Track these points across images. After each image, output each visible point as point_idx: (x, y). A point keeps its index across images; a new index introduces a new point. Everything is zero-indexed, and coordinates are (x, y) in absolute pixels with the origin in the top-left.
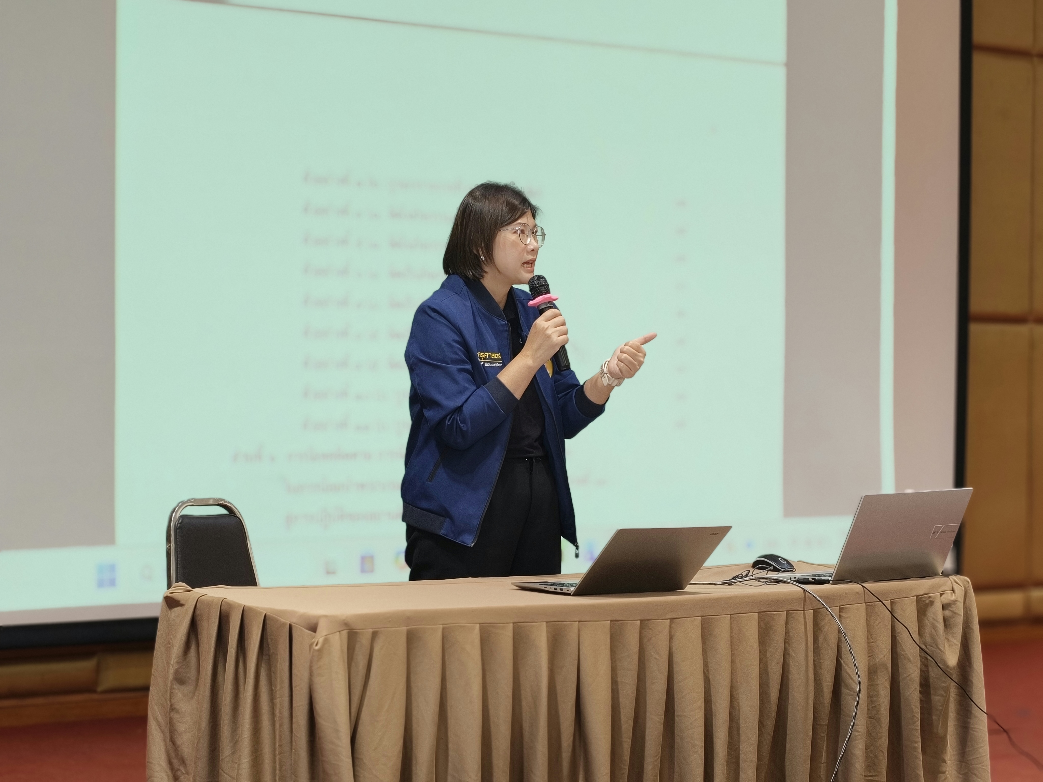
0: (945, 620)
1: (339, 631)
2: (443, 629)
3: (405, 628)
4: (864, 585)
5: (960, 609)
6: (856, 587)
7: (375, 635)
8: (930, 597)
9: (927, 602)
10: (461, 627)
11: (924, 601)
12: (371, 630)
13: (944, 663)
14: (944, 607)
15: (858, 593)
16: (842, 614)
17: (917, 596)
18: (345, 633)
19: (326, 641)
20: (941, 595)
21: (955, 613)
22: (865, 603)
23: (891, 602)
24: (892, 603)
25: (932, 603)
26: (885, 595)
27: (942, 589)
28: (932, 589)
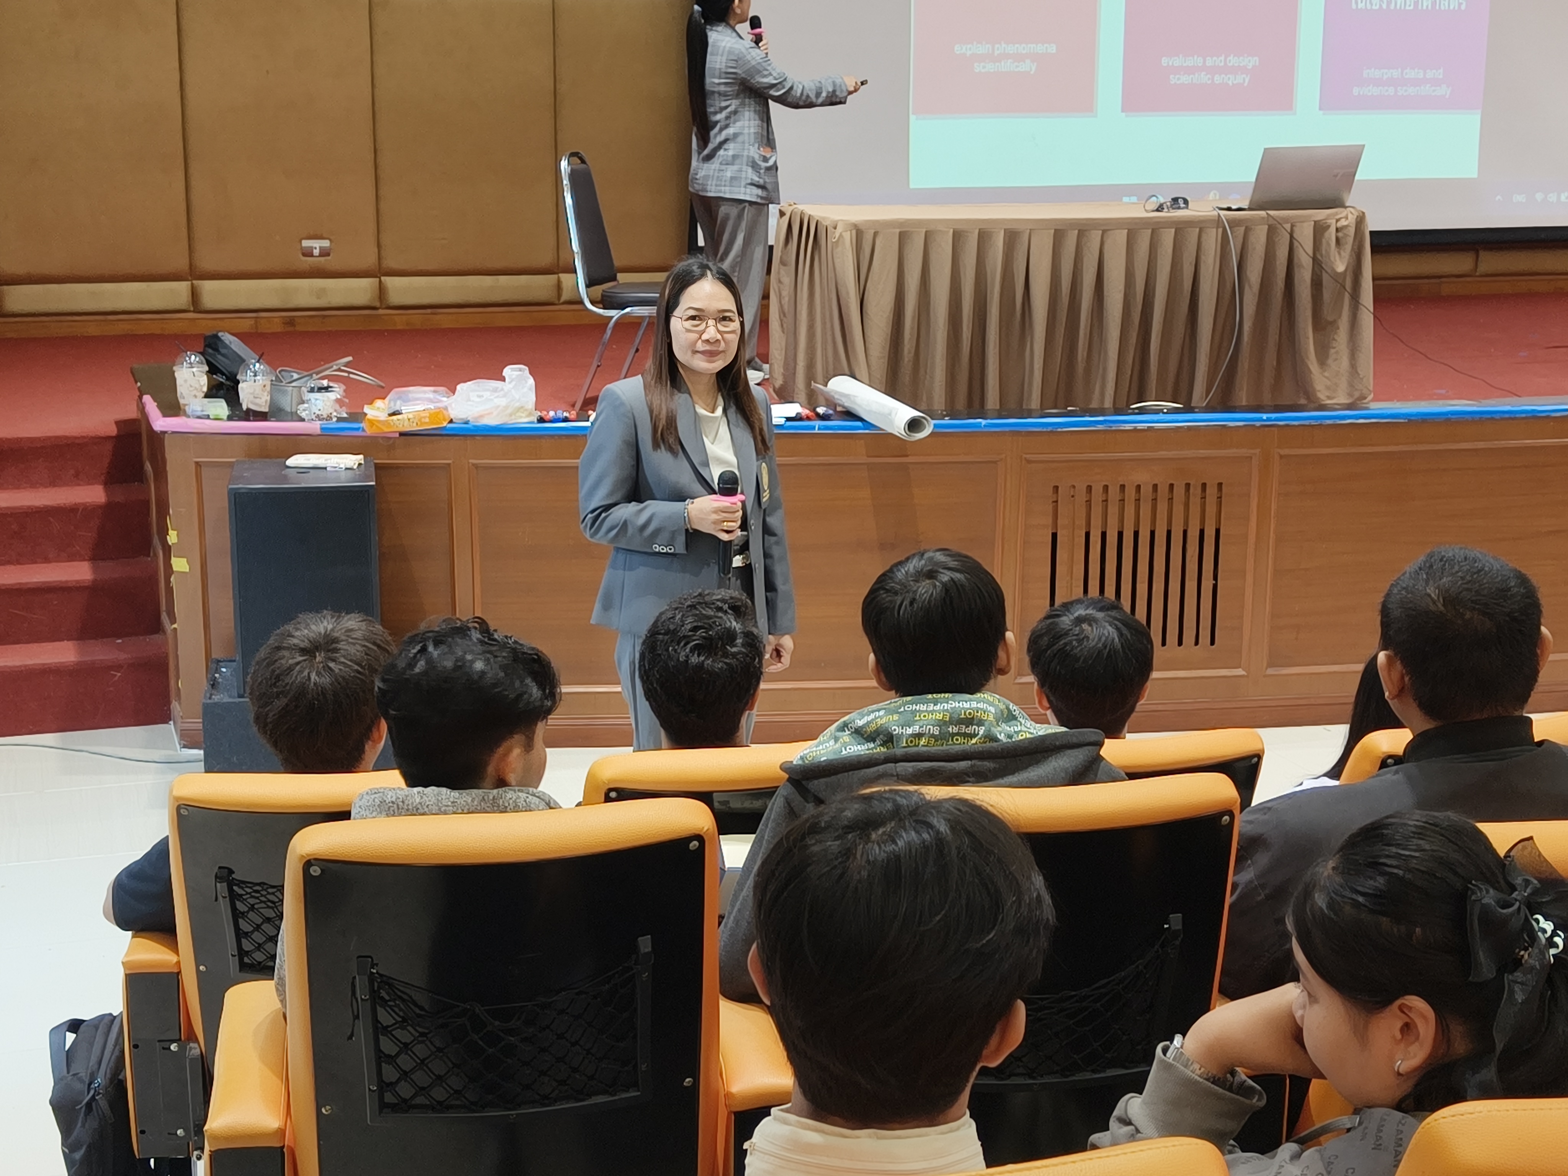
0: (1338, 240)
1: (851, 231)
2: (926, 232)
3: (898, 231)
4: (1269, 212)
5: (1352, 231)
6: (1262, 213)
7: (876, 234)
8: (1327, 223)
9: (1324, 225)
10: (940, 231)
11: (1321, 225)
12: (873, 231)
13: (1334, 270)
14: (1337, 230)
15: (1263, 218)
16: (1248, 232)
17: (1315, 222)
18: (854, 232)
19: (841, 236)
20: (1337, 221)
21: (1345, 235)
22: (1268, 224)
23: (1289, 225)
24: (1292, 226)
25: (1329, 226)
26: (1286, 220)
27: (1338, 217)
28: (1329, 217)
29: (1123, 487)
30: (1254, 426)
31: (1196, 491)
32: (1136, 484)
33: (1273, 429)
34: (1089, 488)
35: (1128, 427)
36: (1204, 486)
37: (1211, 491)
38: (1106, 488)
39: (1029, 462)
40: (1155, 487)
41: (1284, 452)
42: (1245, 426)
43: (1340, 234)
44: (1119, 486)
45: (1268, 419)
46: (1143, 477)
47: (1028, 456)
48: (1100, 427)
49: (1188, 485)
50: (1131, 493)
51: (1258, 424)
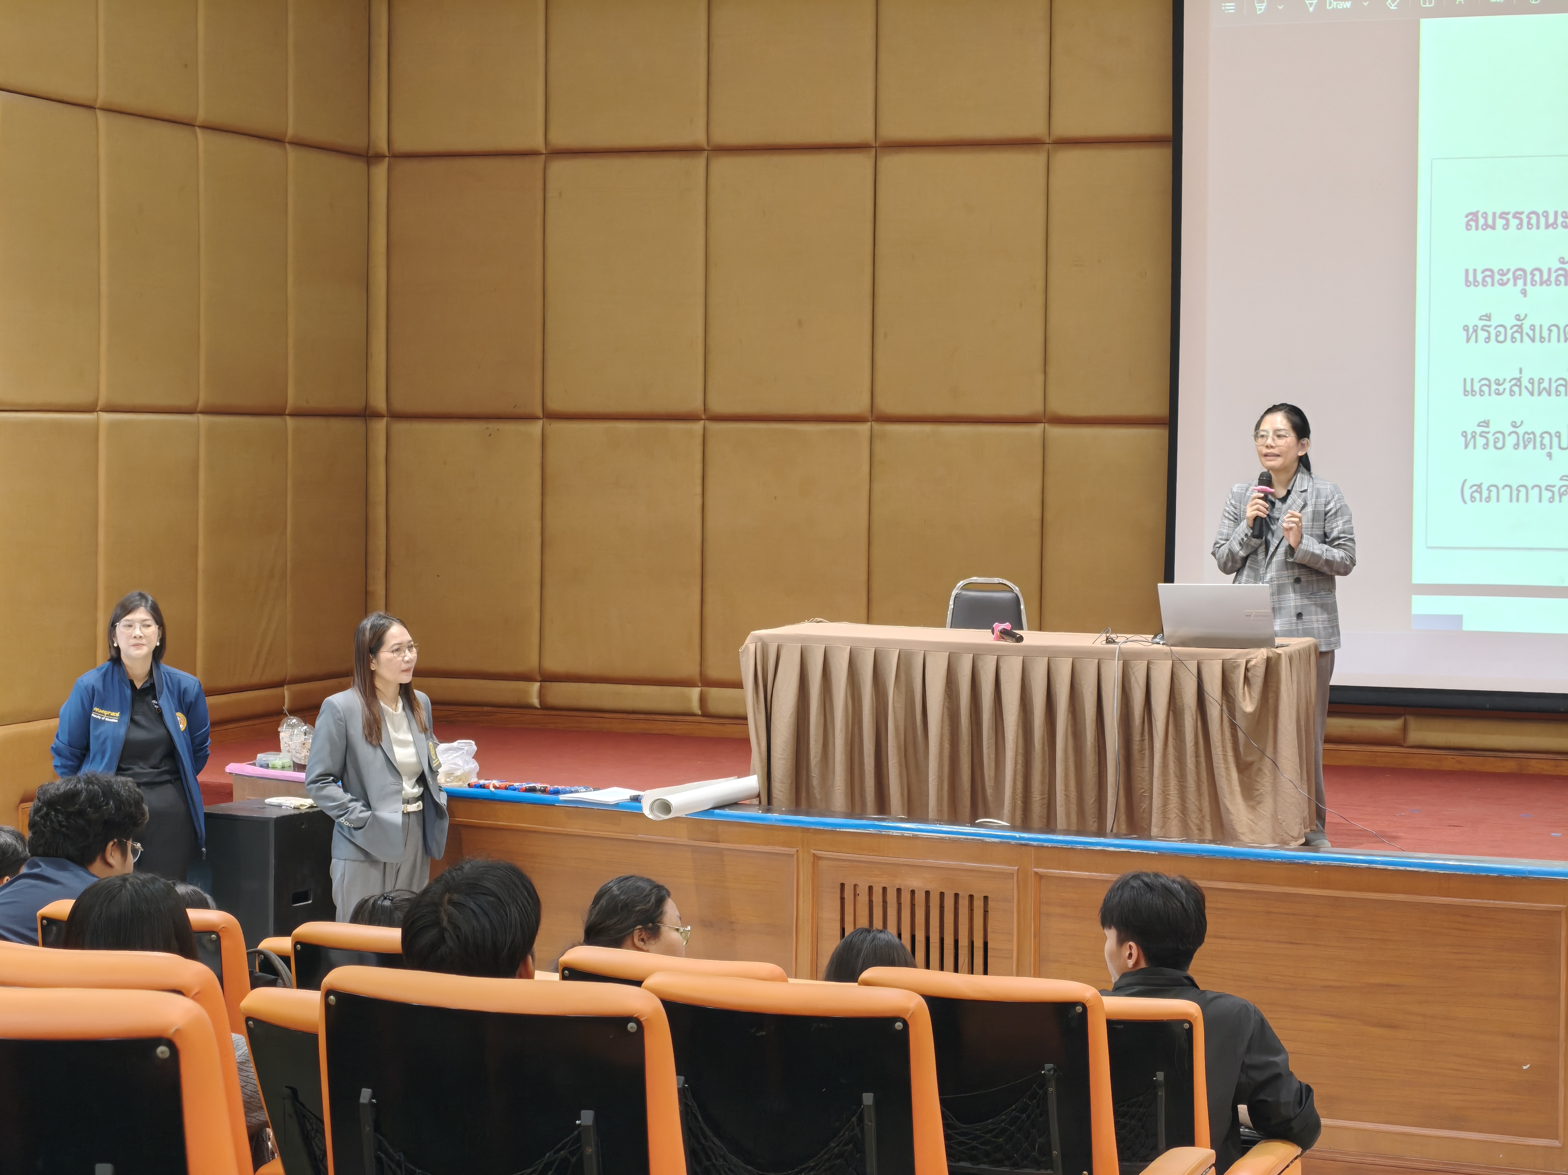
0: (1246, 679)
1: (755, 643)
2: (826, 648)
3: (800, 645)
4: (1173, 648)
5: (1260, 672)
7: (779, 647)
8: (1235, 662)
9: (1235, 664)
10: (839, 647)
11: (1231, 664)
12: (777, 644)
13: (1241, 709)
14: (1247, 670)
15: (1166, 653)
16: (1151, 666)
17: (1223, 660)
19: (746, 647)
20: (1247, 660)
21: (1254, 675)
22: (1173, 661)
23: (1198, 662)
25: (1239, 666)
26: (1192, 656)
27: (1248, 657)
28: (1239, 656)
29: (899, 891)
30: (1009, 843)
31: (964, 903)
32: (911, 890)
33: (1029, 848)
34: (870, 888)
35: (896, 833)
36: (971, 897)
37: (978, 904)
38: (884, 889)
39: (819, 858)
40: (927, 893)
41: (1040, 870)
42: (1001, 842)
43: (1250, 674)
44: (896, 889)
45: (1021, 838)
46: (916, 882)
47: (815, 852)
48: (872, 831)
49: (956, 896)
50: (906, 898)
51: (1013, 842)
